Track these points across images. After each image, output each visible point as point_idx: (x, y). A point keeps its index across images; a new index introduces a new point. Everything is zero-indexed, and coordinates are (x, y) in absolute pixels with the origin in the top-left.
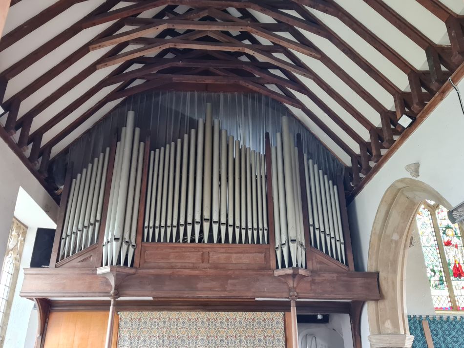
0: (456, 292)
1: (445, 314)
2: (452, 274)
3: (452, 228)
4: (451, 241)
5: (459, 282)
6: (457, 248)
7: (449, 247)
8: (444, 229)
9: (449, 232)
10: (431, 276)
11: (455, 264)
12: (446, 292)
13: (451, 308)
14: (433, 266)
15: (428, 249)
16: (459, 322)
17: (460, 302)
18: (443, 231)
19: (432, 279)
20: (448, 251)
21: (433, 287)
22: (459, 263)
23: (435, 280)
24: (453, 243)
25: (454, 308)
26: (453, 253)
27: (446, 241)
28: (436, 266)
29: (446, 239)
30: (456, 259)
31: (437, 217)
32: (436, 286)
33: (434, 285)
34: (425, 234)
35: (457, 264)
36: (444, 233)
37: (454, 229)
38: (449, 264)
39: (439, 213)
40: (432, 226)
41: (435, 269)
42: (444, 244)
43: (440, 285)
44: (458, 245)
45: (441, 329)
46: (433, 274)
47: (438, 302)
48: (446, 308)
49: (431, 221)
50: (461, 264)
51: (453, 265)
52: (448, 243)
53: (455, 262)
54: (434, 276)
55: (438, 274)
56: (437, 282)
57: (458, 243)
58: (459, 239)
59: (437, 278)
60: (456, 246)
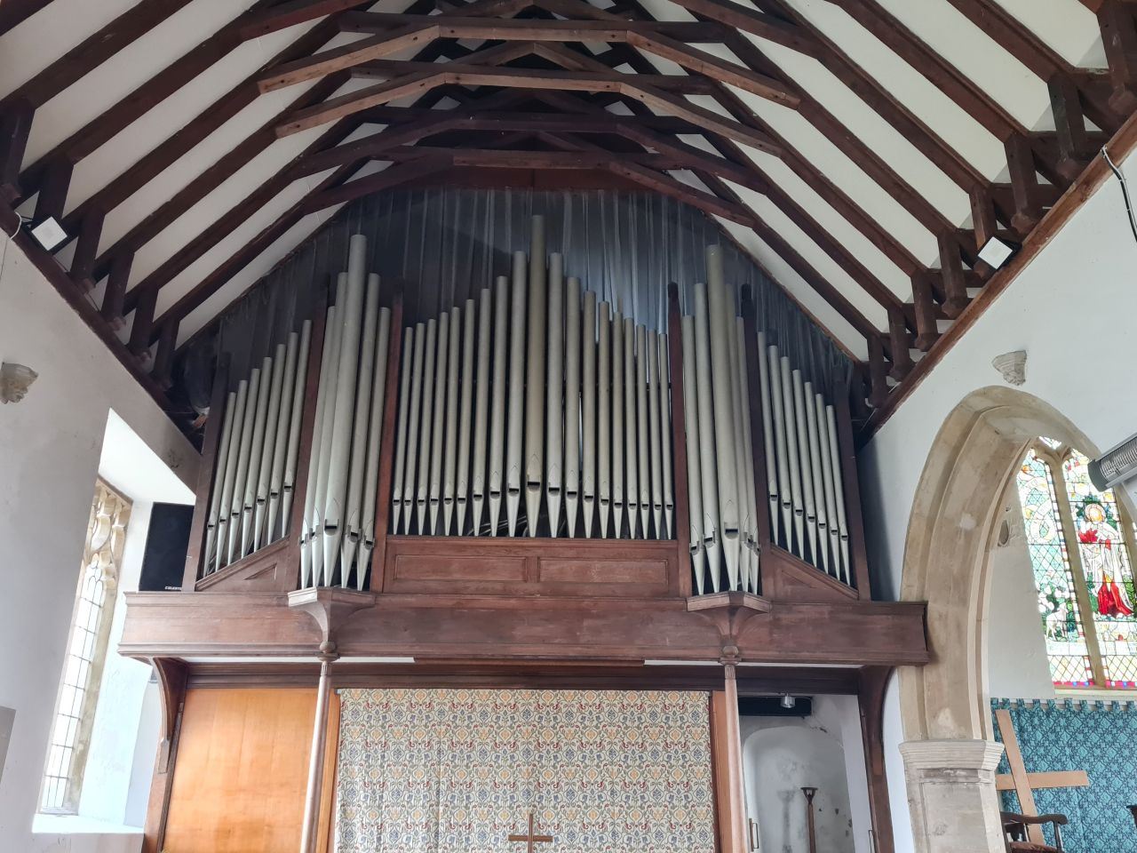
0: (1104, 648)
1: (1076, 695)
2: (1095, 606)
3: (1099, 503)
4: (1096, 532)
5: (1112, 625)
6: (1110, 549)
7: (1090, 546)
8: (1081, 505)
9: (1092, 511)
10: (1048, 612)
11: (1104, 583)
12: (1079, 647)
13: (1092, 682)
14: (1052, 588)
15: (1043, 550)
16: (1107, 714)
17: (1112, 668)
18: (1077, 510)
19: (1050, 618)
20: (1088, 553)
21: (1050, 635)
22: (1112, 583)
23: (1056, 619)
24: (1100, 535)
25: (1098, 681)
26: (1100, 559)
27: (1084, 531)
28: (1060, 588)
29: (1085, 527)
30: (1106, 572)
31: (1066, 477)
32: (1058, 634)
33: (1054, 631)
34: (1037, 515)
35: (1109, 585)
36: (1079, 514)
37: (1105, 505)
38: (1091, 584)
39: (1069, 468)
40: (1054, 498)
41: (1058, 594)
42: (1079, 539)
43: (1068, 630)
44: (1112, 542)
45: (1066, 728)
46: (1051, 605)
47: (1061, 668)
48: (1078, 683)
49: (1051, 486)
50: (1117, 585)
51: (1098, 588)
52: (1090, 538)
53: (1104, 578)
54: (1055, 611)
55: (1062, 606)
56: (1060, 625)
57: (1111, 537)
58: (1115, 528)
59: (1061, 615)
60: (1108, 544)
